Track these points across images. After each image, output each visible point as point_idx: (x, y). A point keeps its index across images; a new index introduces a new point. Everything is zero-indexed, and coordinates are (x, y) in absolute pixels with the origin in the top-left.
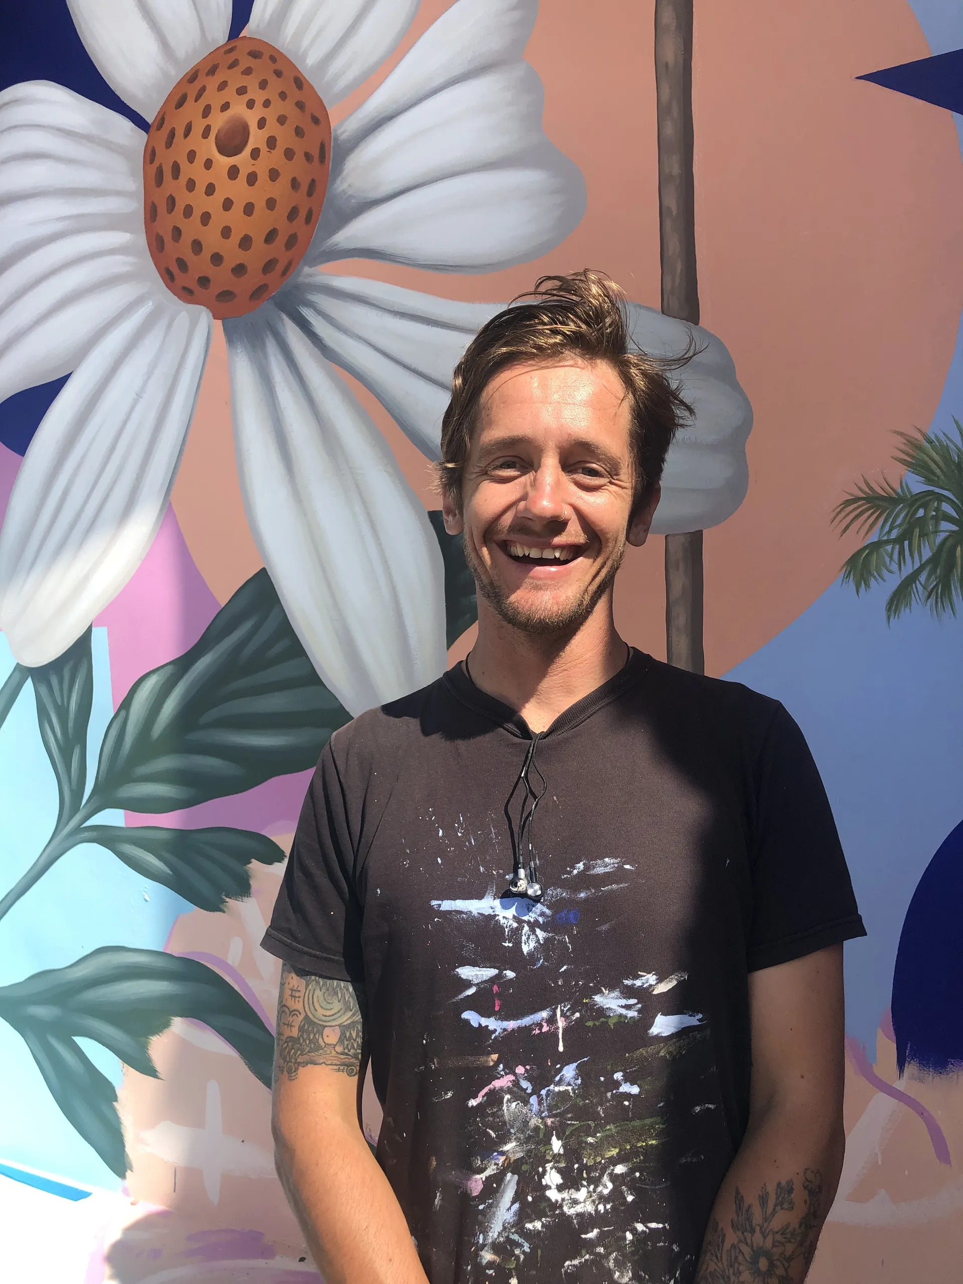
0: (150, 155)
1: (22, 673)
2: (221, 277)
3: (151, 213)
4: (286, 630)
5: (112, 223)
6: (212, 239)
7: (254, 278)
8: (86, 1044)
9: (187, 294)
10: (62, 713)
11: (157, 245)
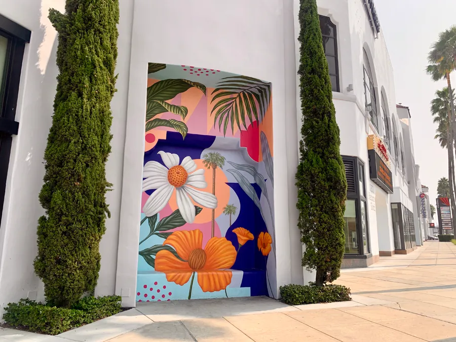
0: (169, 172)
1: (146, 217)
2: (176, 184)
3: (168, 177)
4: (180, 214)
5: (164, 176)
6: (175, 180)
7: (179, 185)
8: (151, 256)
9: (172, 184)
10: (152, 222)
11: (169, 180)
